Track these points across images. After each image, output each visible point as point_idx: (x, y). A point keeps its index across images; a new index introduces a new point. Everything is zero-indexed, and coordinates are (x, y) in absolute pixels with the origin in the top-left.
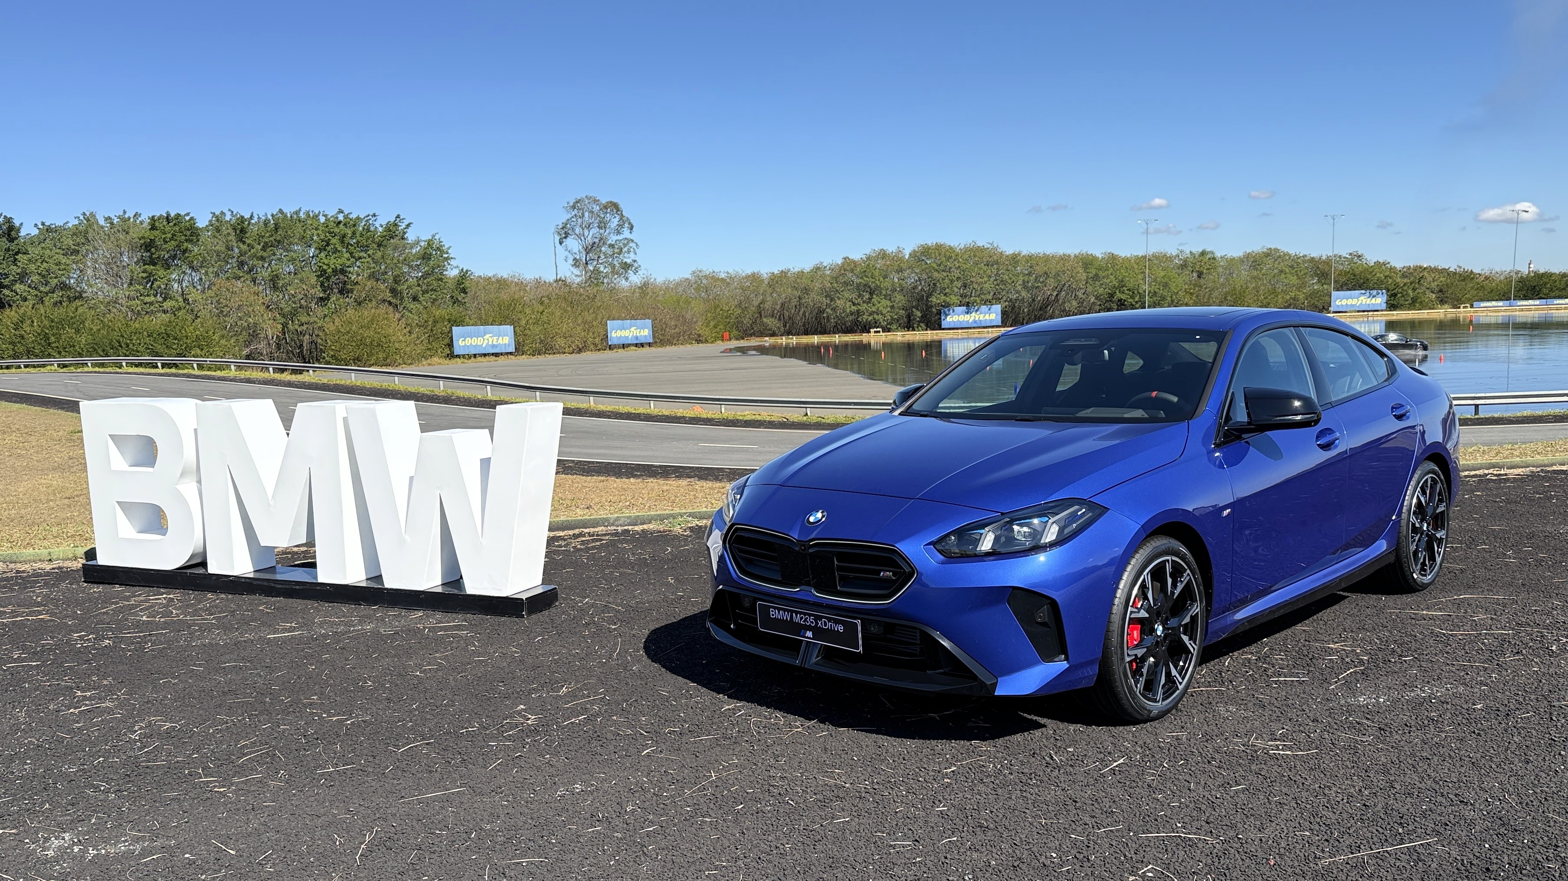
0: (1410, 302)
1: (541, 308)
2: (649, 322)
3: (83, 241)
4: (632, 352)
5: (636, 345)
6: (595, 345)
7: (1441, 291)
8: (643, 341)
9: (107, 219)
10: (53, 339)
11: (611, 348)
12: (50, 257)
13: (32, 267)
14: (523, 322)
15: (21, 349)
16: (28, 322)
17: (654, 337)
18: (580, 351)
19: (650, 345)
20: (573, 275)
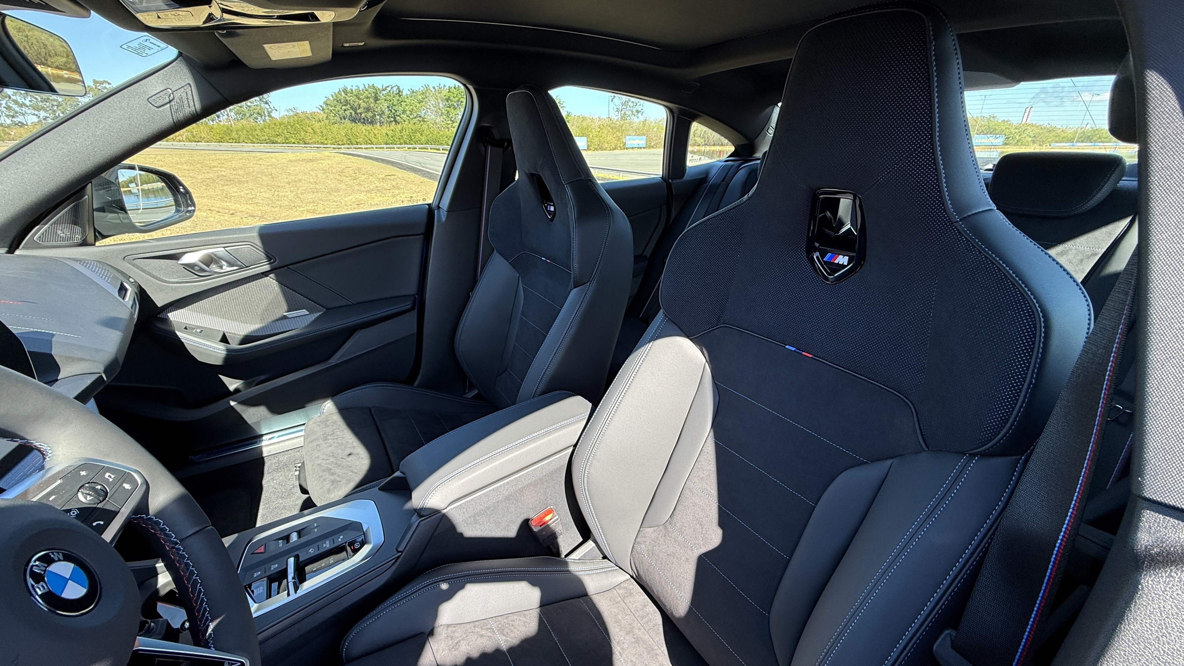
0: (1016, 142)
1: (599, 130)
2: (645, 137)
3: (424, 97)
4: (636, 151)
5: (638, 148)
6: (620, 147)
7: (1035, 136)
8: (641, 146)
9: (434, 88)
10: (413, 137)
11: (627, 149)
12: (413, 103)
13: (407, 108)
14: (591, 136)
15: (402, 141)
16: (404, 130)
17: (646, 144)
18: (614, 149)
19: (644, 148)
20: (615, 116)
